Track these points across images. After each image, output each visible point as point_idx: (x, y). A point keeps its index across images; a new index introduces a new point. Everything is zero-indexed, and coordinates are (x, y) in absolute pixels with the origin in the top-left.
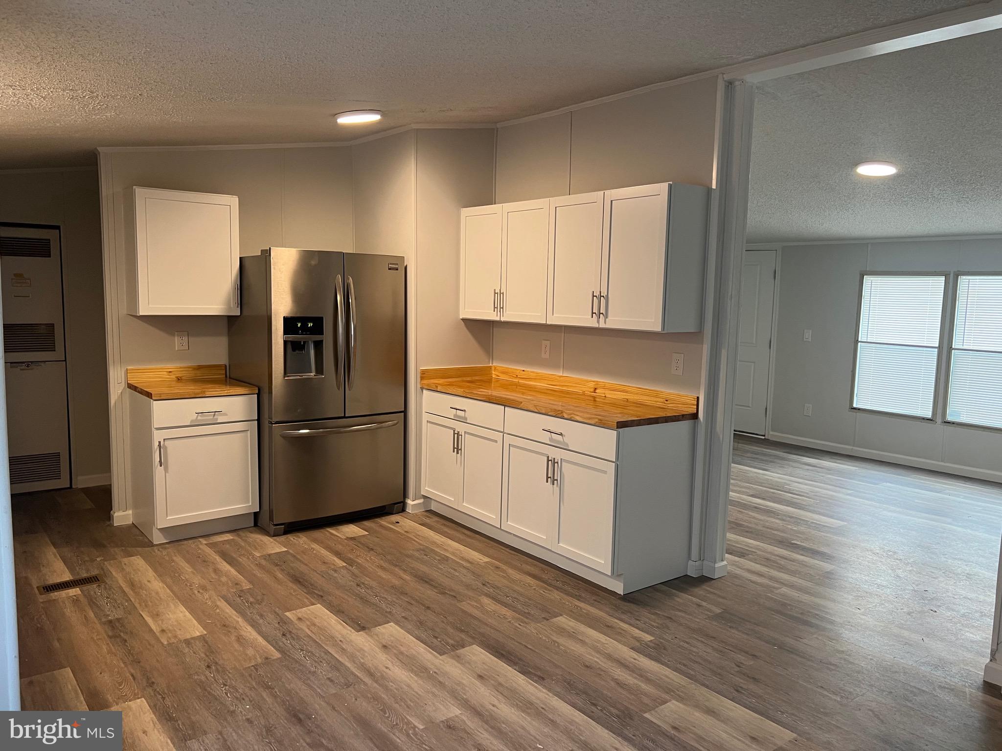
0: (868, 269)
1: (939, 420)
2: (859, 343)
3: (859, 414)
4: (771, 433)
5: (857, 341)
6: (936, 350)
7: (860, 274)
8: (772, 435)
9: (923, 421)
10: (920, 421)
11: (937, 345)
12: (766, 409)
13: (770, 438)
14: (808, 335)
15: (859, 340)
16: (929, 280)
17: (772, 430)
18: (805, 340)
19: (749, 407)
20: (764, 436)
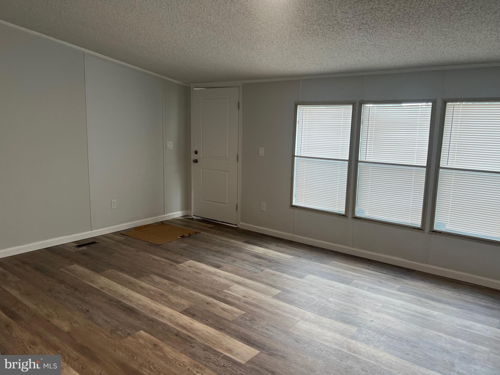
0: (300, 101)
1: (350, 216)
2: (296, 158)
3: (296, 210)
4: (241, 223)
5: (293, 156)
6: (347, 162)
7: (295, 104)
8: (243, 225)
9: (339, 216)
10: (337, 216)
11: (348, 159)
12: (237, 206)
13: (240, 227)
14: (262, 152)
15: (296, 155)
16: (342, 108)
17: (242, 221)
18: (260, 155)
19: (226, 204)
20: (236, 225)
